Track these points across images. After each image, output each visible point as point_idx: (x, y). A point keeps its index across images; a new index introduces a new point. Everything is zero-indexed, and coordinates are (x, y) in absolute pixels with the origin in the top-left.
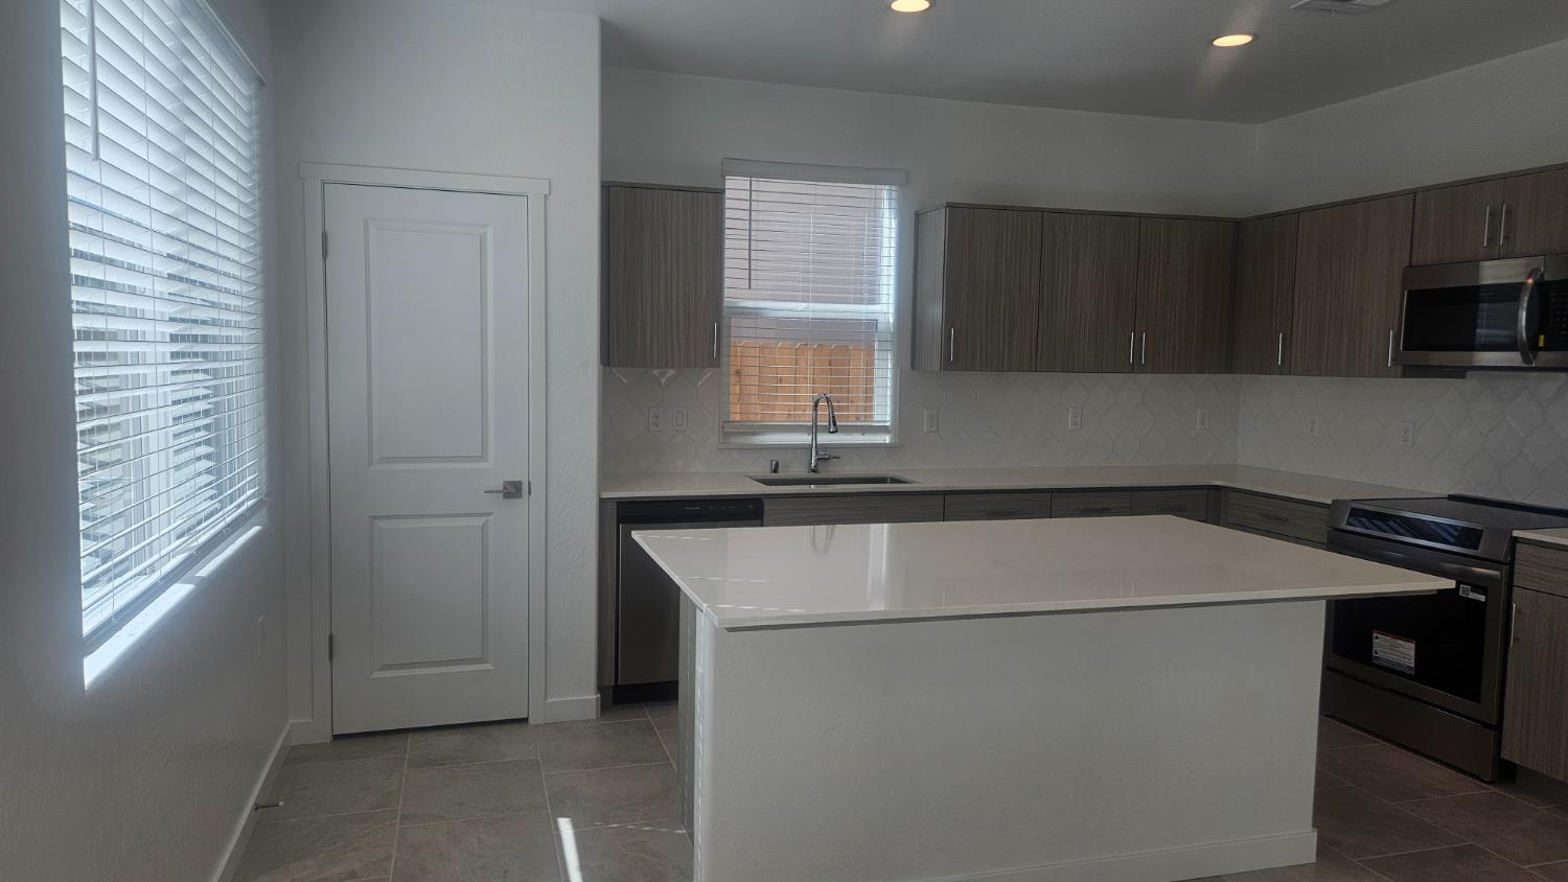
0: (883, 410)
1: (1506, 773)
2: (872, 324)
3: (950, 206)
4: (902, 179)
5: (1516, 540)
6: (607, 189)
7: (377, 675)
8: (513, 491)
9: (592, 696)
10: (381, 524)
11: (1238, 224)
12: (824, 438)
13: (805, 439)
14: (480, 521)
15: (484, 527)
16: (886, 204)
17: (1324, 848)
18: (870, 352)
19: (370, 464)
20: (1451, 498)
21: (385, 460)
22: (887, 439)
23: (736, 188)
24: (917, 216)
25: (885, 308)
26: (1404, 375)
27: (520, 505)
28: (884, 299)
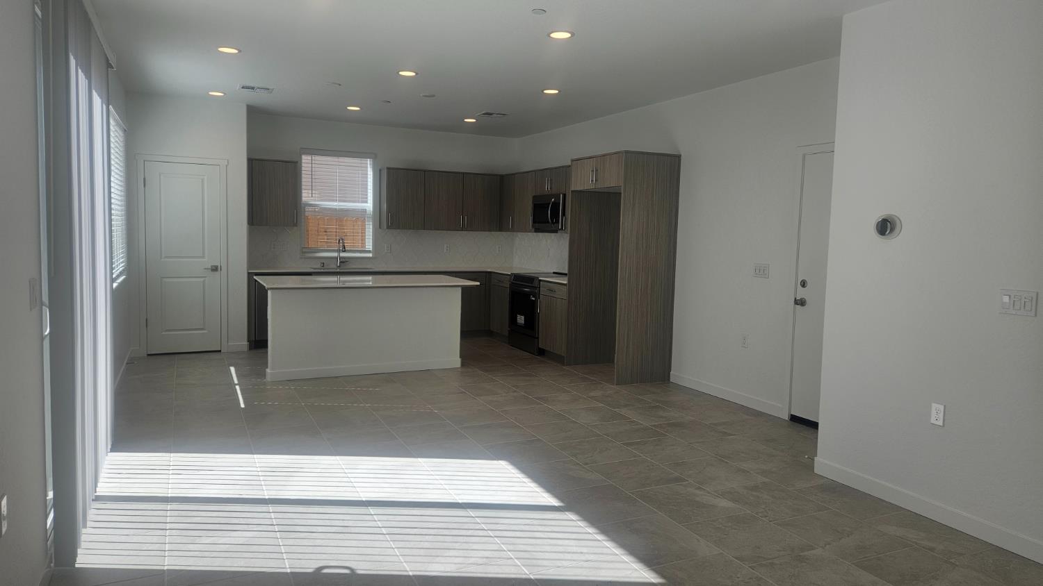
0: (369, 245)
1: (542, 352)
2: (365, 211)
3: (388, 168)
4: (374, 157)
5: (540, 280)
6: (251, 162)
7: (164, 333)
8: (215, 269)
9: (245, 343)
10: (165, 279)
11: (502, 177)
12: (343, 255)
13: (335, 254)
14: (202, 279)
15: (204, 281)
16: (369, 165)
17: (463, 364)
18: (364, 221)
19: (161, 258)
20: (554, 273)
21: (166, 257)
22: (371, 255)
23: (306, 159)
24: (380, 170)
25: (369, 206)
26: (535, 232)
27: (217, 274)
28: (369, 202)
